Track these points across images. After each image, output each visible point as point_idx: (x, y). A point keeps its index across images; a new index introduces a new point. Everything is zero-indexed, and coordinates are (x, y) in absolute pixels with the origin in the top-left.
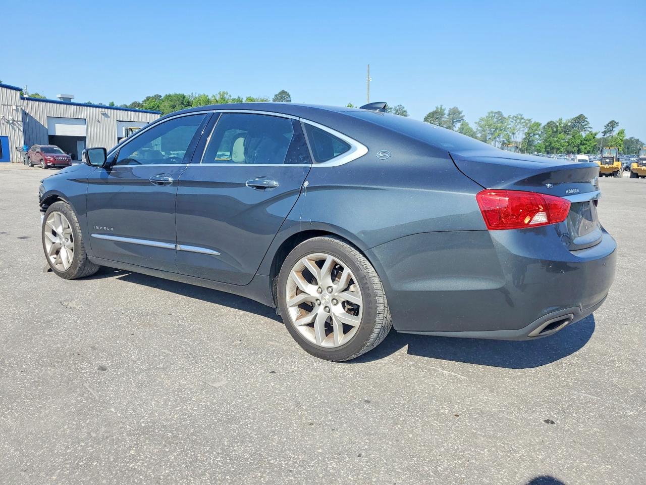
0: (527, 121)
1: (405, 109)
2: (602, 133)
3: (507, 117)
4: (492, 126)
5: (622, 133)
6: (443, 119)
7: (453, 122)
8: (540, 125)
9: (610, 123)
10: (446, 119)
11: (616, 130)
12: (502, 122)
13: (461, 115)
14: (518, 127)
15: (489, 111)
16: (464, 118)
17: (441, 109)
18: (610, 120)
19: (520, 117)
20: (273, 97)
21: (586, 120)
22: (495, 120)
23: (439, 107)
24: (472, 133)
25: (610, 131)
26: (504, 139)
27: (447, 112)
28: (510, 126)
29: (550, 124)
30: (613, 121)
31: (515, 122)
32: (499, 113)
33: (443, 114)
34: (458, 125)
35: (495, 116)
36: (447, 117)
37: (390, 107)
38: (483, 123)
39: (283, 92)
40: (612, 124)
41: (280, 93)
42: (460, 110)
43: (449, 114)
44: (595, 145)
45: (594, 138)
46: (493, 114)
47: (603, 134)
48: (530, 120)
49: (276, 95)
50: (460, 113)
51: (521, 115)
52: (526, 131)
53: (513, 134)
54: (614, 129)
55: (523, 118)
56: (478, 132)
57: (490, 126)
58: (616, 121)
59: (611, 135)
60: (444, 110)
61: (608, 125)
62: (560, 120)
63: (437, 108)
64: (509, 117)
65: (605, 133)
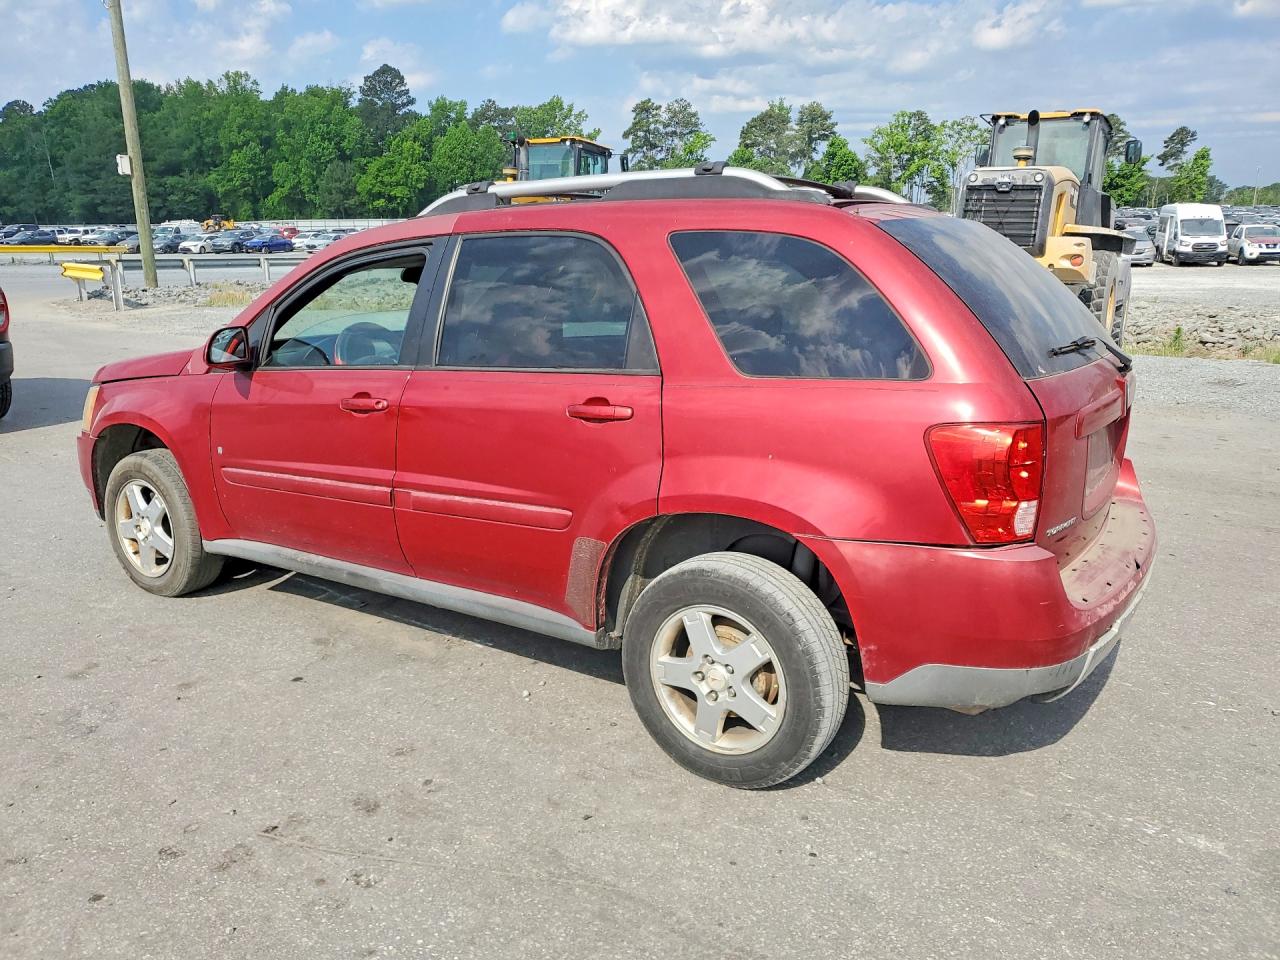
0: (986, 134)
1: (693, 110)
2: (1159, 158)
3: (937, 124)
4: (904, 148)
5: (1203, 157)
6: (787, 132)
7: (811, 140)
9: (1177, 133)
10: (793, 133)
11: (1191, 150)
12: (927, 138)
13: (829, 122)
14: (965, 148)
15: (898, 112)
16: (835, 129)
17: (781, 108)
18: (1178, 127)
19: (969, 124)
20: (361, 83)
21: (1122, 127)
22: (911, 133)
23: (777, 103)
24: (856, 164)
25: (1176, 154)
26: (932, 179)
27: (794, 116)
28: (945, 147)
30: (1183, 129)
31: (957, 136)
32: (919, 115)
33: (785, 121)
34: (823, 147)
35: (910, 122)
36: (797, 128)
37: (657, 104)
38: (881, 142)
39: (386, 69)
40: (1182, 137)
41: (377, 73)
42: (826, 107)
43: (801, 120)
44: (1143, 187)
45: (1140, 170)
46: (907, 119)
47: (1160, 162)
50: (827, 117)
53: (954, 165)
54: (1185, 149)
55: (976, 127)
56: (870, 163)
57: (898, 146)
58: (1192, 129)
59: (1179, 162)
60: (789, 110)
61: (1171, 139)
63: (772, 107)
64: (943, 124)
65: (1164, 158)
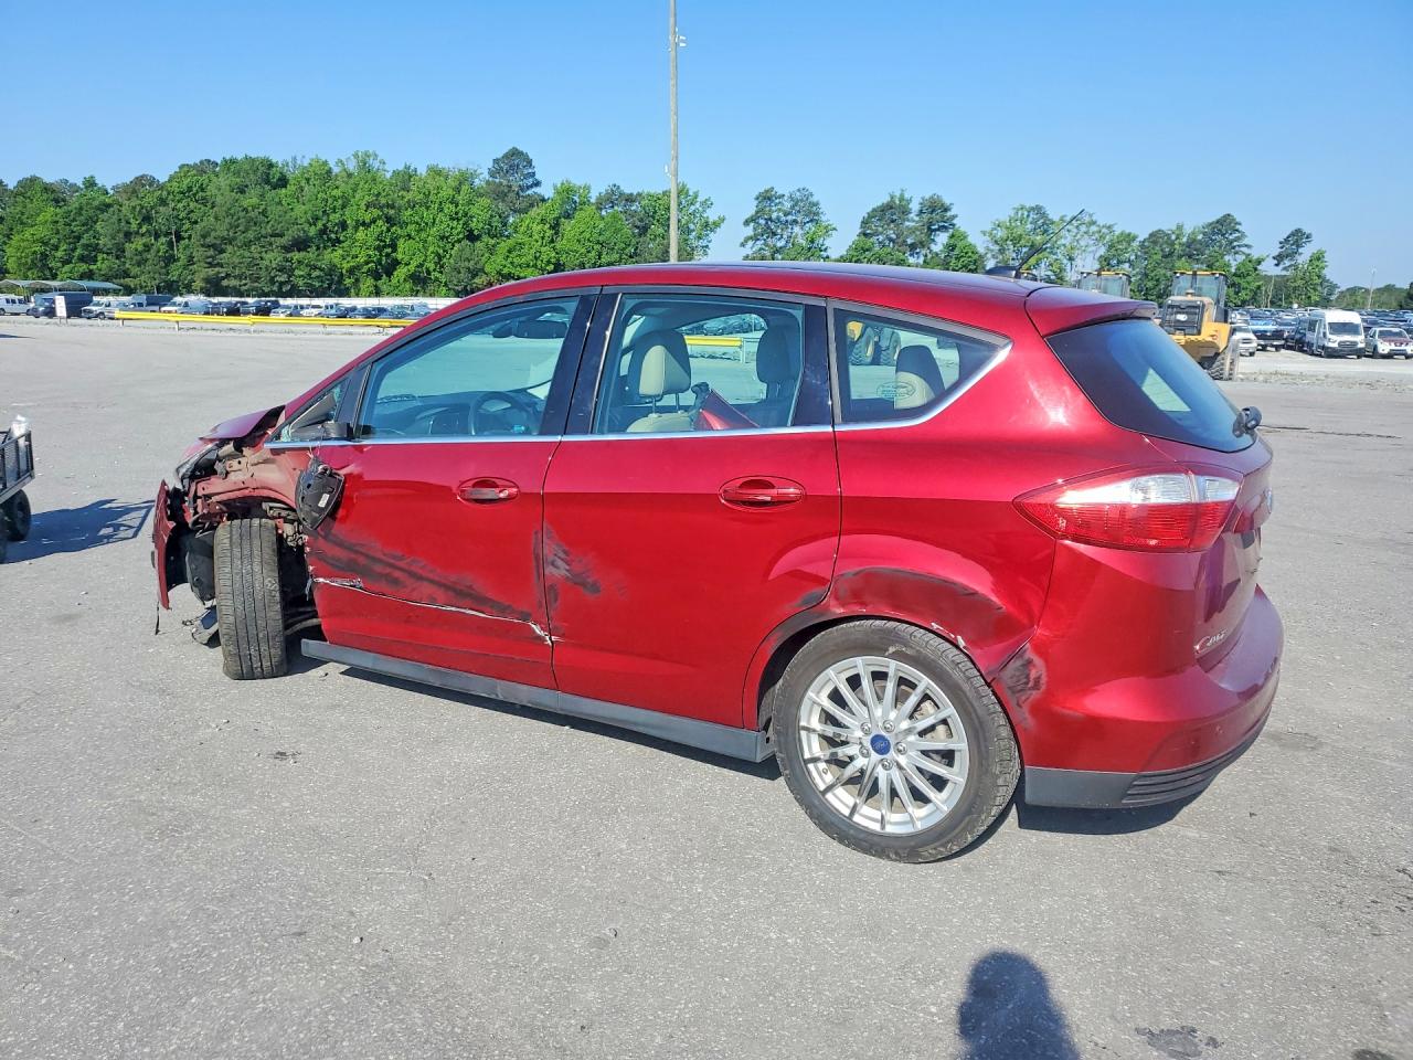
0: (1104, 230)
1: (814, 199)
2: (1274, 258)
3: (1056, 218)
4: (1022, 242)
5: (1318, 259)
6: (907, 223)
7: (930, 231)
8: (1134, 239)
9: (1292, 234)
10: (913, 224)
11: (1306, 253)
12: (1045, 232)
13: (949, 214)
14: (1082, 243)
15: (1017, 205)
16: (955, 222)
17: (902, 199)
18: (1293, 228)
19: (1087, 219)
20: (490, 165)
21: (1238, 227)
22: (1029, 226)
23: (898, 194)
24: (975, 257)
25: (1291, 255)
26: (1049, 273)
27: (915, 207)
28: (1063, 241)
29: (1155, 237)
30: (1298, 231)
31: (1075, 230)
32: (1038, 209)
33: (905, 211)
34: (942, 239)
35: (1028, 216)
36: (917, 219)
37: (780, 192)
38: (1000, 234)
39: (515, 153)
40: (1297, 238)
41: (506, 156)
42: (947, 201)
43: (921, 212)
44: (1259, 287)
45: (1256, 269)
46: (1026, 213)
47: (1276, 262)
48: (1109, 227)
49: (496, 161)
50: (946, 210)
51: (1091, 215)
52: (1102, 251)
53: (1071, 259)
54: (1300, 250)
55: (1094, 223)
56: (989, 256)
57: (1016, 240)
58: (1307, 230)
59: (1295, 262)
60: (909, 201)
61: (1286, 240)
62: (1180, 227)
63: (892, 197)
64: (1062, 219)
65: (1279, 259)
